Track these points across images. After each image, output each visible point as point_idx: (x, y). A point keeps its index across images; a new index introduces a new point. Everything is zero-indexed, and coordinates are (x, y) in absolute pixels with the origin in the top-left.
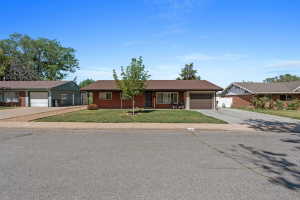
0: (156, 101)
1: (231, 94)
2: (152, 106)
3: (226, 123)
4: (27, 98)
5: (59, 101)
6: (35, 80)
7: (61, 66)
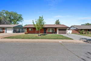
0: (47, 31)
1: (71, 29)
2: (46, 33)
3: (73, 39)
4: (5, 30)
5: (16, 31)
6: (9, 24)
7: (18, 20)
